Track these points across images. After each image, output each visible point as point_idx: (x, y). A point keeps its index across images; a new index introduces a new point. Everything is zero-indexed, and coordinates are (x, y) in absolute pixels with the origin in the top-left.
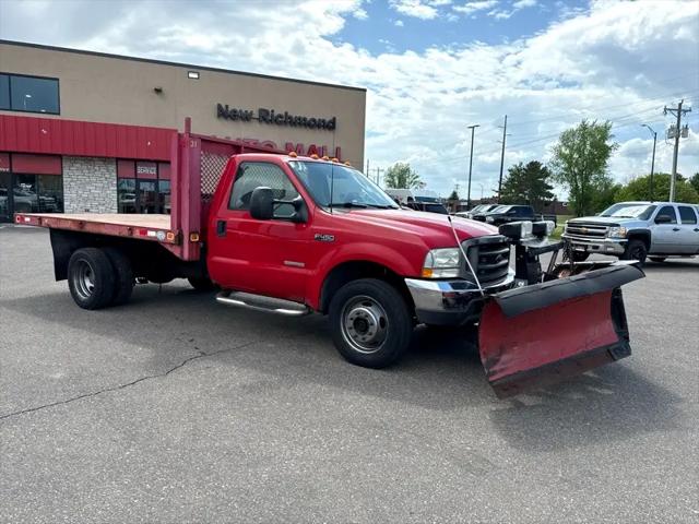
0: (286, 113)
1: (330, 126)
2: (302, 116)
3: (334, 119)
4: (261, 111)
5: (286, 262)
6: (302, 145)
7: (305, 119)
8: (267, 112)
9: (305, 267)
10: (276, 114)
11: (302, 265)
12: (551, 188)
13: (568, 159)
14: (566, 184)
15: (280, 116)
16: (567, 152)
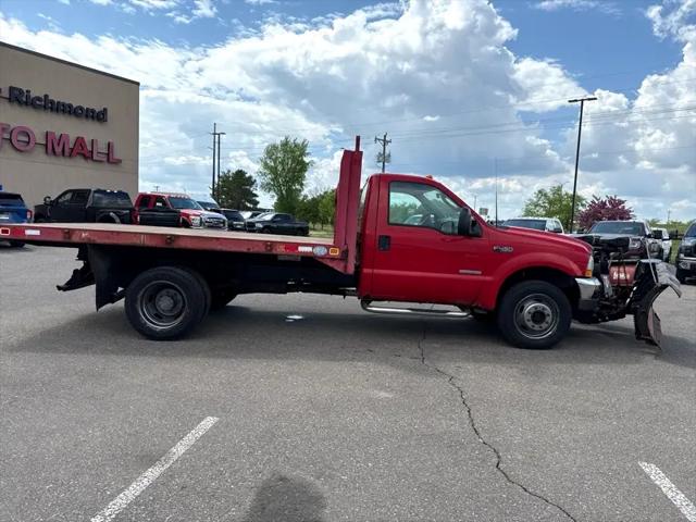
0: (46, 96)
1: (100, 117)
2: (67, 102)
3: (105, 110)
4: (12, 89)
5: (461, 271)
6: (67, 136)
7: (70, 106)
8: (21, 91)
9: (481, 275)
10: (33, 95)
11: (480, 272)
12: (256, 196)
13: (273, 170)
14: (272, 193)
15: (39, 99)
16: (272, 164)
